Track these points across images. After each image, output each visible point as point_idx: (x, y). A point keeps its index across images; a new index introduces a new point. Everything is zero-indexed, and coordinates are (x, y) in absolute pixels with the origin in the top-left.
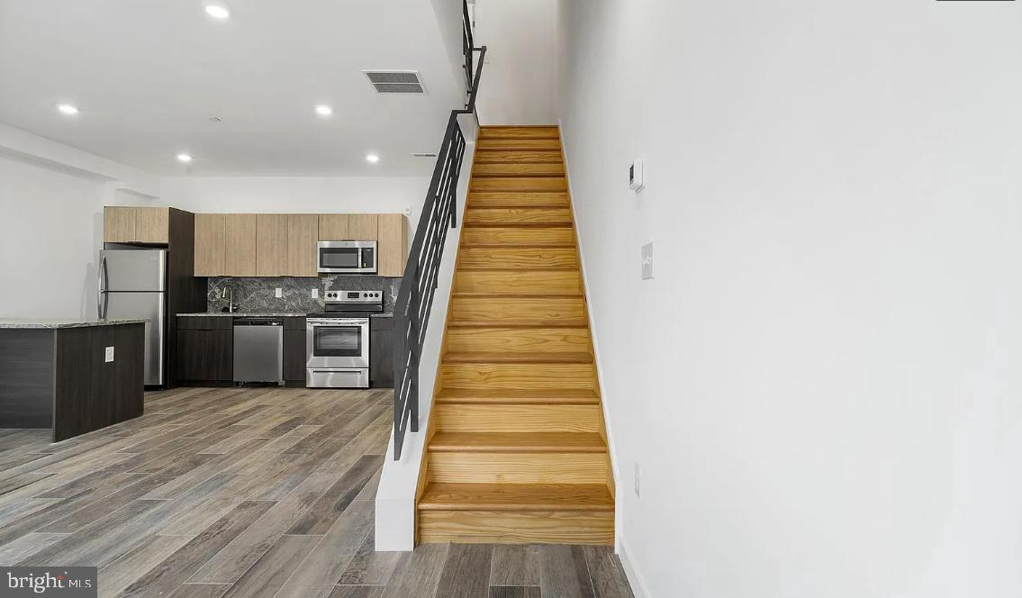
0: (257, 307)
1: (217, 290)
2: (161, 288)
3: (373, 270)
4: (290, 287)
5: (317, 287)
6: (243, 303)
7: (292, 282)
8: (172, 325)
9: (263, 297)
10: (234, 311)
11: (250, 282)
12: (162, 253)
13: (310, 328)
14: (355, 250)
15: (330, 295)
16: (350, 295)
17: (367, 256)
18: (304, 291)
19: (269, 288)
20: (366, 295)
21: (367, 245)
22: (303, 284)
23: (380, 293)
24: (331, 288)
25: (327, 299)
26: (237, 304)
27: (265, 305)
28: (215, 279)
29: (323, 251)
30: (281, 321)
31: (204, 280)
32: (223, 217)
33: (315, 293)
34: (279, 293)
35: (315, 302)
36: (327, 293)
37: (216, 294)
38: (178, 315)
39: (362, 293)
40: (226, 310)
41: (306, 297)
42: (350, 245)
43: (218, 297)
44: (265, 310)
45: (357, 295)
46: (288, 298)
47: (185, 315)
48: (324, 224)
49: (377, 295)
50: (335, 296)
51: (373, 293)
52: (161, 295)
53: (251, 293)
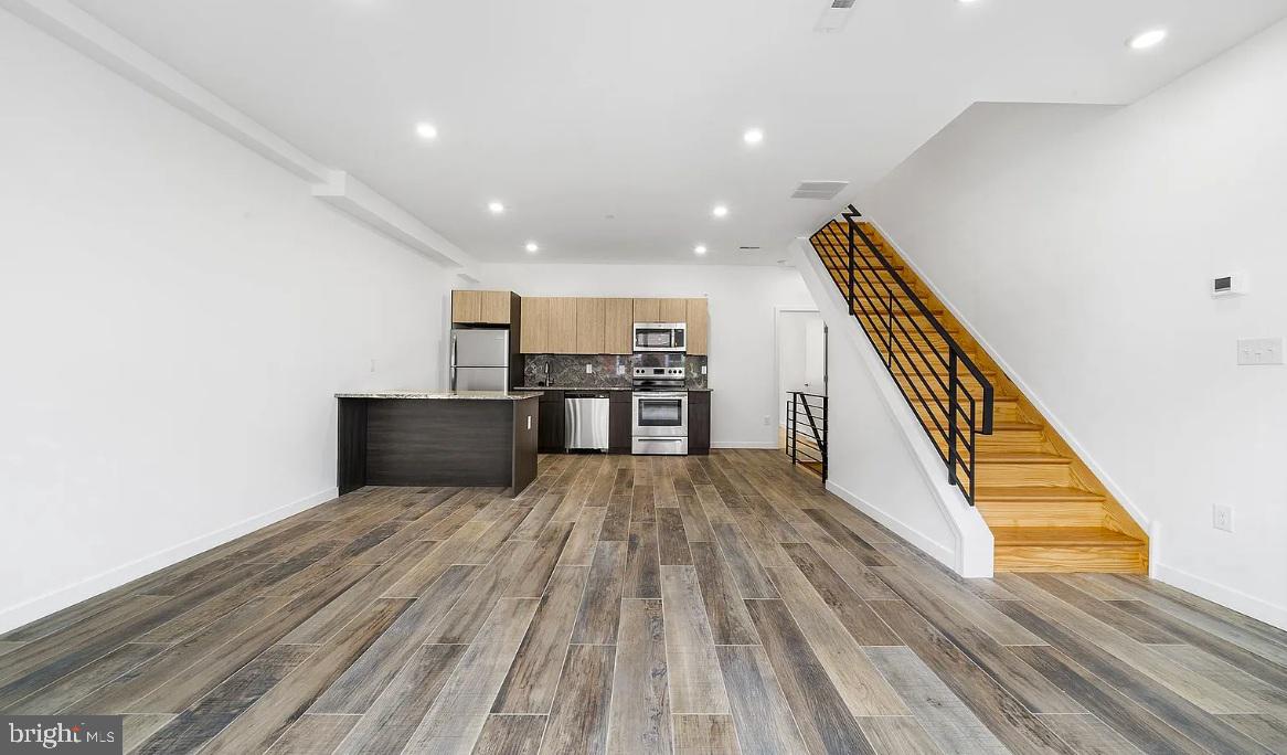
0: (570, 382)
1: (533, 367)
2: (506, 364)
3: (683, 349)
4: (599, 364)
5: (625, 364)
6: (557, 377)
7: (601, 359)
9: (575, 372)
10: (549, 384)
11: (563, 358)
12: (506, 332)
13: (635, 401)
14: (670, 331)
16: (656, 372)
18: (610, 367)
19: (581, 364)
20: (670, 372)
21: (680, 327)
22: (612, 361)
23: (682, 369)
24: (635, 366)
25: (637, 375)
26: (552, 379)
27: (577, 379)
28: (532, 356)
29: (638, 331)
30: (607, 393)
33: (622, 370)
34: (589, 369)
35: (626, 377)
36: (635, 369)
37: (532, 369)
39: (666, 369)
40: (541, 384)
41: (614, 373)
42: (663, 326)
43: (534, 372)
44: (579, 384)
45: (662, 372)
46: (598, 374)
48: (637, 306)
49: (680, 372)
50: (643, 372)
51: (677, 369)
52: (506, 369)
53: (564, 368)
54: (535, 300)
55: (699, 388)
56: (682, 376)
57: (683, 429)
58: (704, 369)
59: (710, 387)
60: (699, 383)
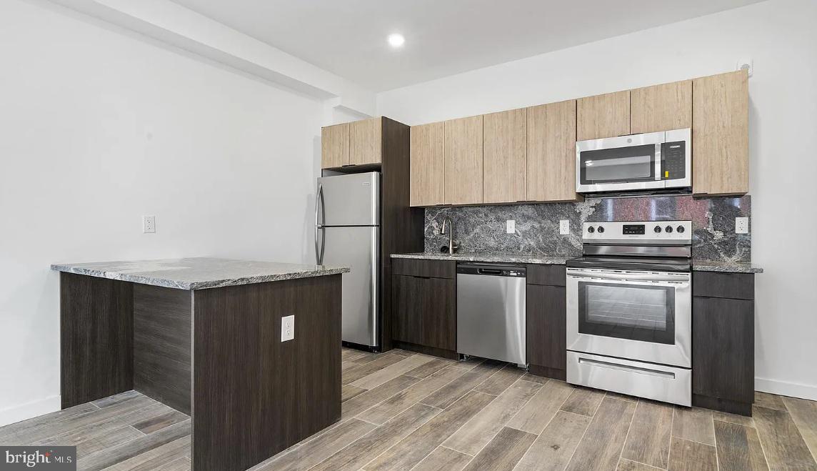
0: (483, 247)
1: (435, 224)
2: (374, 223)
3: (685, 182)
4: (527, 218)
5: (568, 218)
6: (464, 240)
7: (530, 211)
8: (387, 270)
9: (490, 232)
10: (455, 251)
11: (474, 212)
12: (374, 175)
14: (649, 149)
15: (591, 230)
16: (627, 230)
17: (673, 156)
18: (547, 224)
19: (498, 219)
20: (658, 229)
21: (673, 136)
22: (547, 213)
24: (590, 219)
25: (586, 236)
26: (457, 242)
27: (492, 243)
28: (433, 209)
29: (586, 155)
30: (523, 269)
31: (420, 211)
32: (443, 126)
33: (564, 227)
34: (511, 227)
35: (565, 240)
36: (586, 226)
37: (433, 228)
38: (393, 256)
39: (650, 227)
40: (445, 250)
41: (550, 232)
42: (640, 140)
43: (436, 232)
44: (494, 251)
45: (640, 230)
46: (525, 234)
47: (400, 256)
48: (584, 113)
49: (681, 229)
50: (601, 230)
51: (675, 225)
52: (374, 230)
53: (474, 226)
54: (427, 127)
55: (731, 263)
56: (687, 236)
57: (679, 352)
58: (741, 225)
59: (756, 261)
60: (729, 253)
